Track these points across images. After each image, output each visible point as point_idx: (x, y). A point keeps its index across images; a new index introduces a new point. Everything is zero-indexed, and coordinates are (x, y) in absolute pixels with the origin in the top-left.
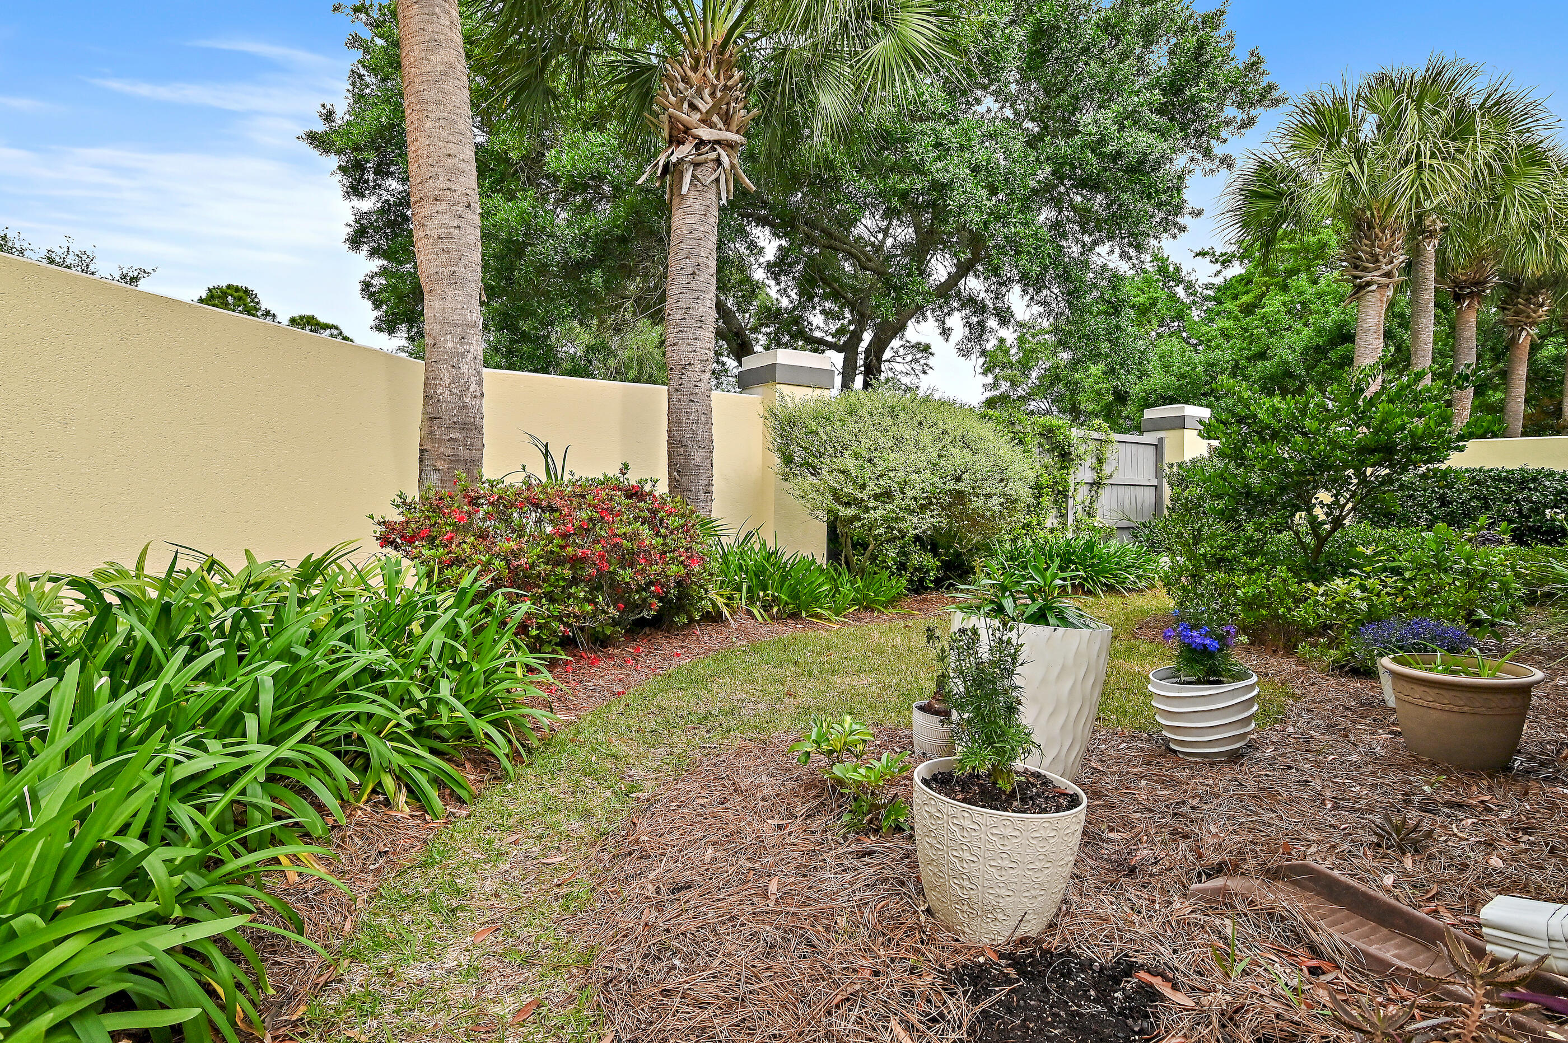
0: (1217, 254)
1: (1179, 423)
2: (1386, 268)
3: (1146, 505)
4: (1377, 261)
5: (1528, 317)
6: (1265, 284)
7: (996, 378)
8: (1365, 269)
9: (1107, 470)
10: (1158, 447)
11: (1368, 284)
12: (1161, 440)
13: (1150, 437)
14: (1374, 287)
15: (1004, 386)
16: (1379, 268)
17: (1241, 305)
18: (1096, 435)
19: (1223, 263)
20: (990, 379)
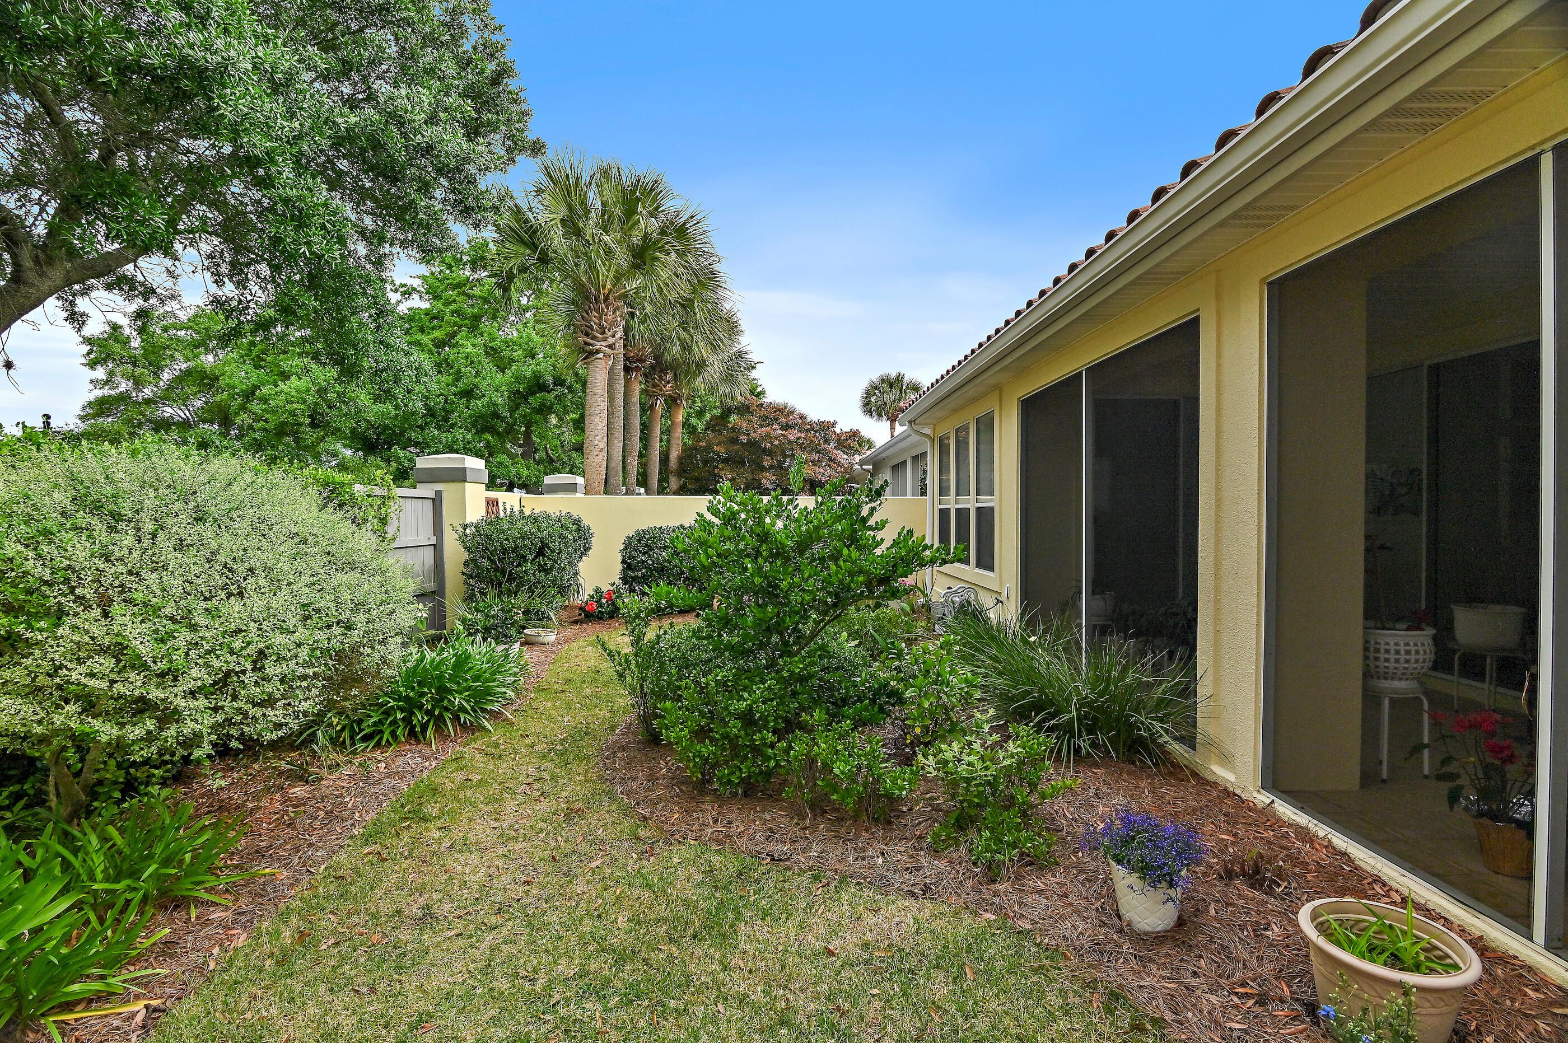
0: (398, 283)
1: (459, 476)
2: (611, 340)
3: (427, 567)
4: (604, 333)
5: (661, 390)
6: (455, 324)
7: (111, 374)
8: (594, 338)
9: (390, 530)
10: (437, 501)
11: (598, 352)
12: (439, 493)
13: (426, 490)
14: (601, 355)
15: (124, 386)
16: (605, 339)
17: (433, 340)
18: (377, 491)
19: (403, 294)
20: (100, 373)
